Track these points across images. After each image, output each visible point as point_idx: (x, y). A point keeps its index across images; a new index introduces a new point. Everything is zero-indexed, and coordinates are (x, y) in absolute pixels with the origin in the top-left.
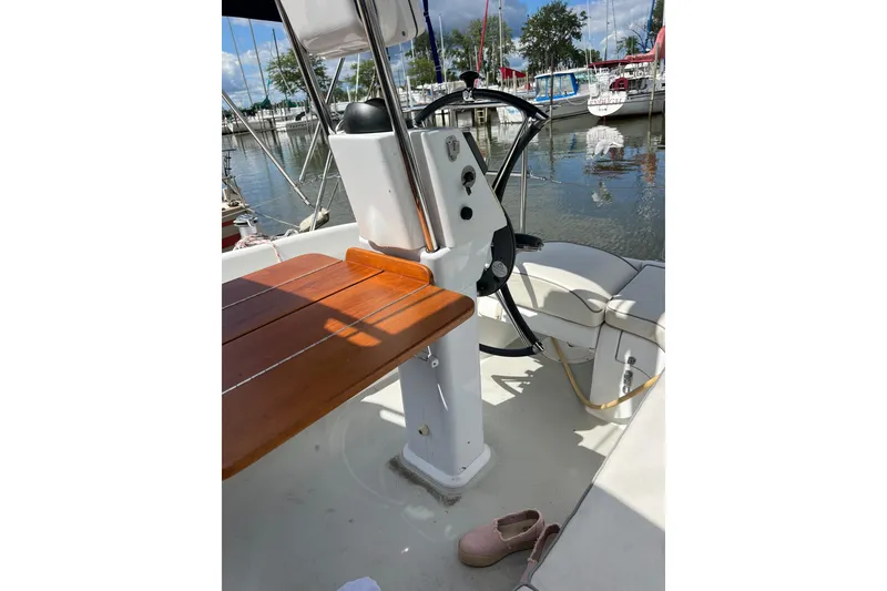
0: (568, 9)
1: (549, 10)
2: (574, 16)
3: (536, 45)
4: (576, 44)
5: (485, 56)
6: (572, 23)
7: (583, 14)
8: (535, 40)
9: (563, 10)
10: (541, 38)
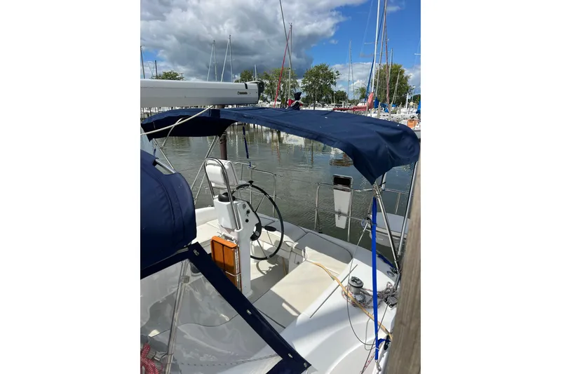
0: (329, 69)
1: (319, 68)
2: (332, 73)
3: (311, 86)
4: (333, 87)
5: (282, 88)
6: (330, 77)
7: (337, 72)
8: (310, 83)
9: (326, 69)
10: (314, 82)
